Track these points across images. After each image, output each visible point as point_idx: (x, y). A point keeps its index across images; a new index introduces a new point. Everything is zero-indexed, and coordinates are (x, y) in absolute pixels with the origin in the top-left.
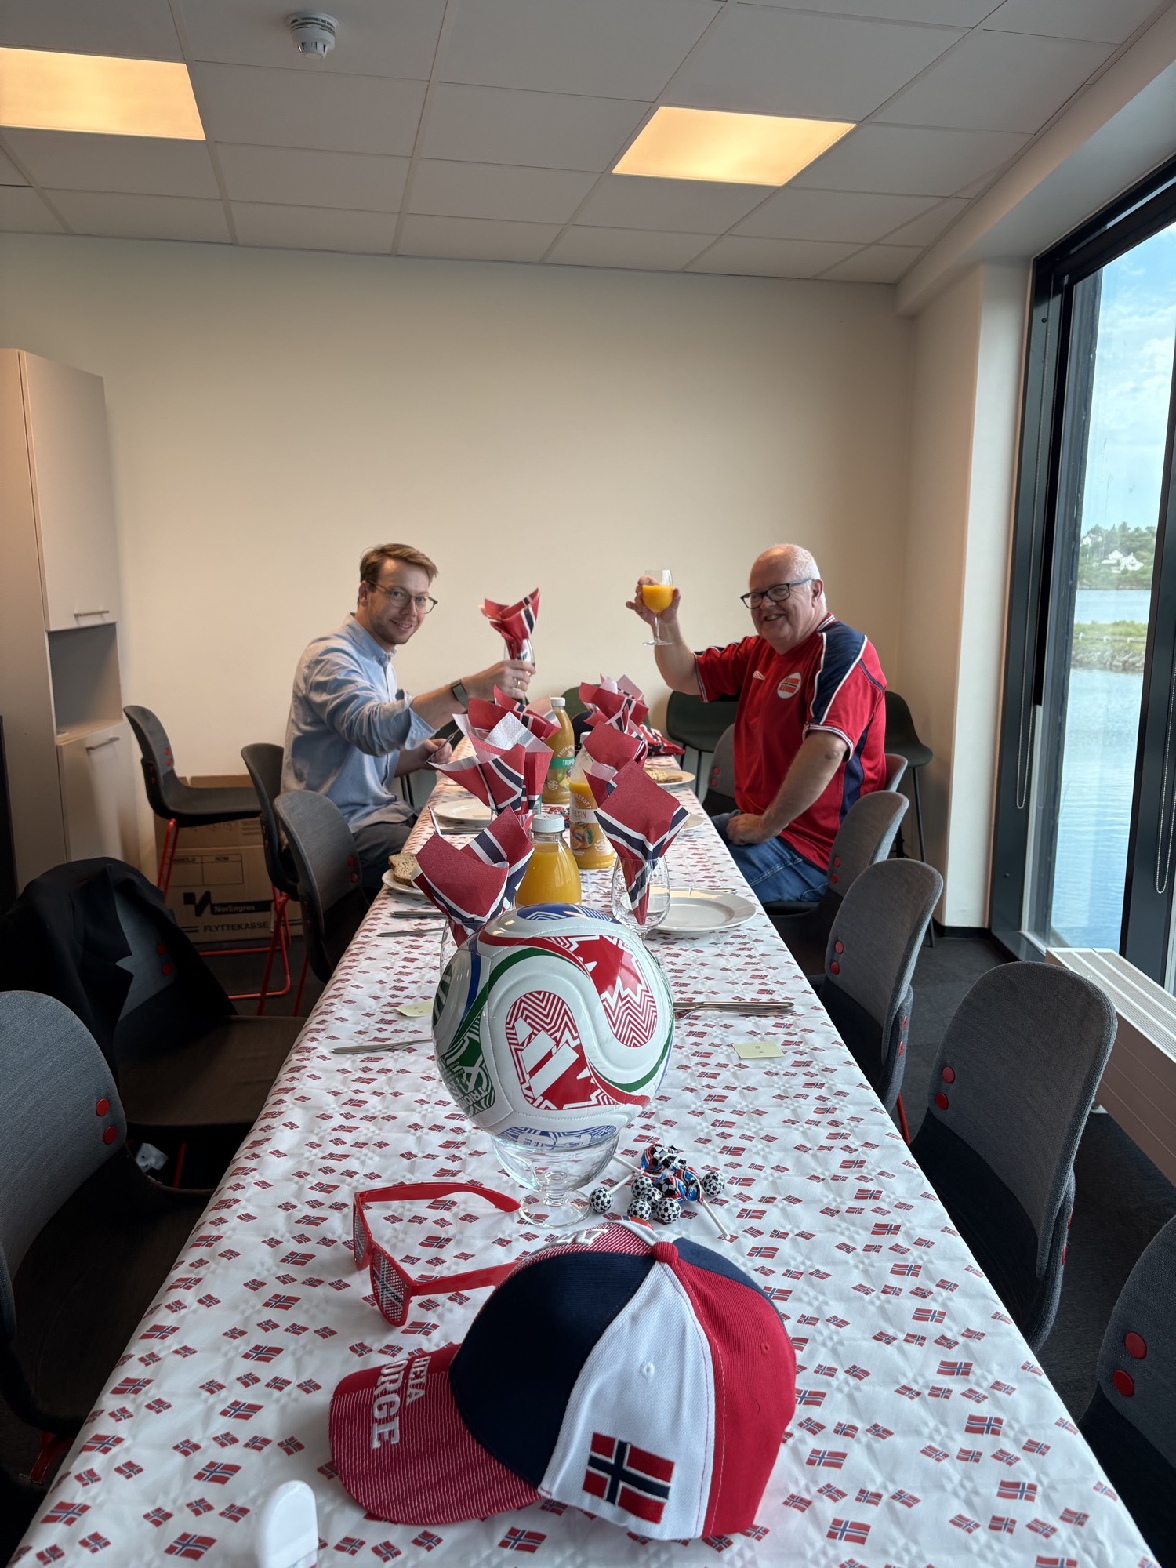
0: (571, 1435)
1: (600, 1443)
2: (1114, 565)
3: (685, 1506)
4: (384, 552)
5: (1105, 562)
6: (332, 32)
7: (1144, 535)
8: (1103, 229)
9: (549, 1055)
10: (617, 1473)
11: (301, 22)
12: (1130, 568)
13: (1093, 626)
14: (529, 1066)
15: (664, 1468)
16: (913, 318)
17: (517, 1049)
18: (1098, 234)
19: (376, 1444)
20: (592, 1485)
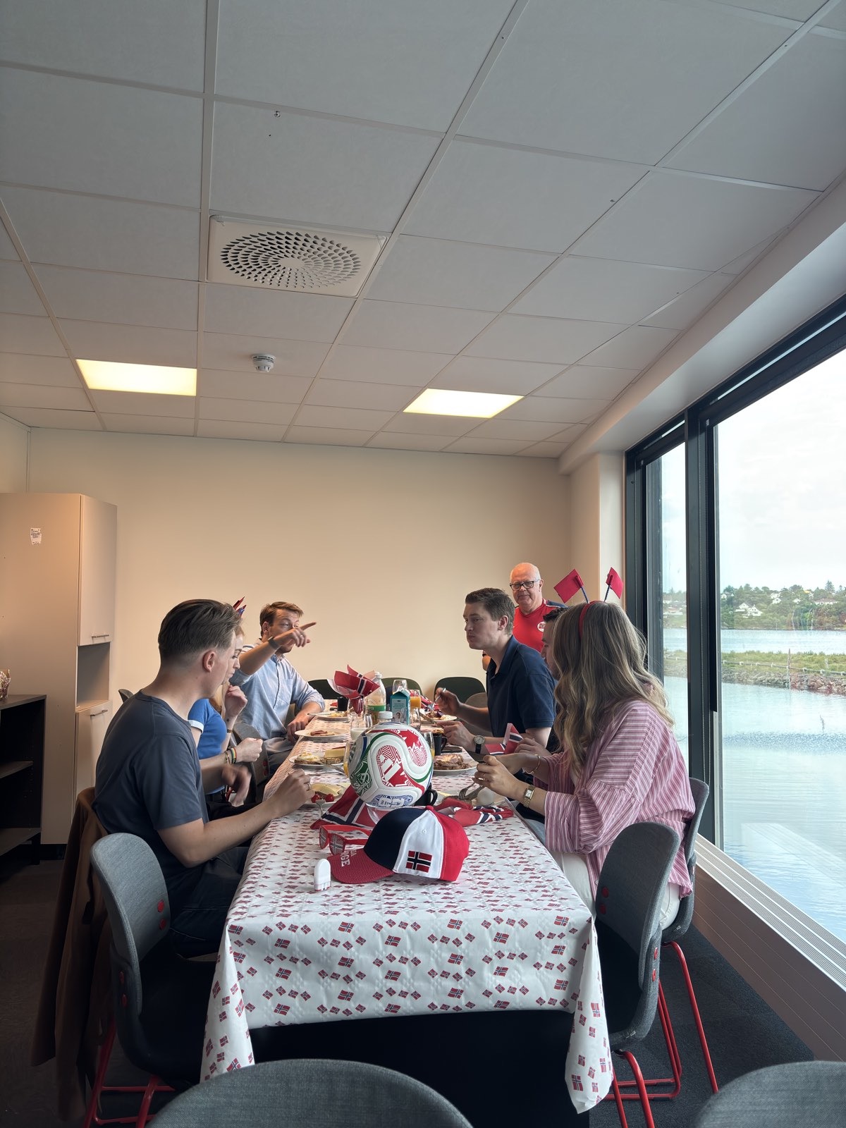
0: (402, 851)
1: (411, 853)
2: (743, 613)
3: (435, 868)
4: (275, 606)
5: (737, 610)
6: (272, 361)
7: (761, 592)
8: (660, 438)
9: (391, 767)
10: (416, 861)
11: (258, 358)
12: (754, 615)
13: (732, 655)
14: (384, 771)
15: (429, 857)
16: (568, 476)
17: (380, 764)
18: (657, 440)
19: (343, 865)
20: (409, 866)
